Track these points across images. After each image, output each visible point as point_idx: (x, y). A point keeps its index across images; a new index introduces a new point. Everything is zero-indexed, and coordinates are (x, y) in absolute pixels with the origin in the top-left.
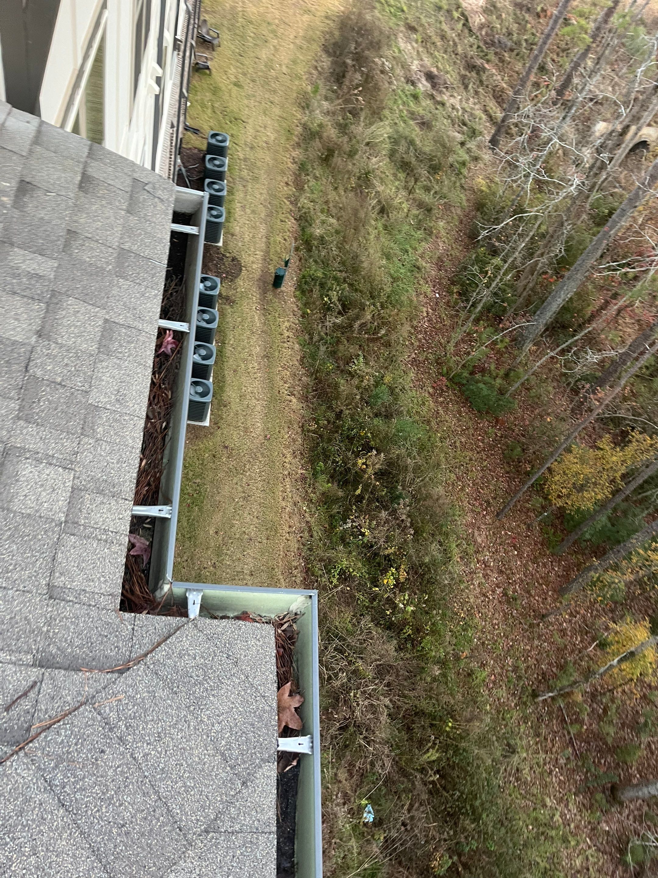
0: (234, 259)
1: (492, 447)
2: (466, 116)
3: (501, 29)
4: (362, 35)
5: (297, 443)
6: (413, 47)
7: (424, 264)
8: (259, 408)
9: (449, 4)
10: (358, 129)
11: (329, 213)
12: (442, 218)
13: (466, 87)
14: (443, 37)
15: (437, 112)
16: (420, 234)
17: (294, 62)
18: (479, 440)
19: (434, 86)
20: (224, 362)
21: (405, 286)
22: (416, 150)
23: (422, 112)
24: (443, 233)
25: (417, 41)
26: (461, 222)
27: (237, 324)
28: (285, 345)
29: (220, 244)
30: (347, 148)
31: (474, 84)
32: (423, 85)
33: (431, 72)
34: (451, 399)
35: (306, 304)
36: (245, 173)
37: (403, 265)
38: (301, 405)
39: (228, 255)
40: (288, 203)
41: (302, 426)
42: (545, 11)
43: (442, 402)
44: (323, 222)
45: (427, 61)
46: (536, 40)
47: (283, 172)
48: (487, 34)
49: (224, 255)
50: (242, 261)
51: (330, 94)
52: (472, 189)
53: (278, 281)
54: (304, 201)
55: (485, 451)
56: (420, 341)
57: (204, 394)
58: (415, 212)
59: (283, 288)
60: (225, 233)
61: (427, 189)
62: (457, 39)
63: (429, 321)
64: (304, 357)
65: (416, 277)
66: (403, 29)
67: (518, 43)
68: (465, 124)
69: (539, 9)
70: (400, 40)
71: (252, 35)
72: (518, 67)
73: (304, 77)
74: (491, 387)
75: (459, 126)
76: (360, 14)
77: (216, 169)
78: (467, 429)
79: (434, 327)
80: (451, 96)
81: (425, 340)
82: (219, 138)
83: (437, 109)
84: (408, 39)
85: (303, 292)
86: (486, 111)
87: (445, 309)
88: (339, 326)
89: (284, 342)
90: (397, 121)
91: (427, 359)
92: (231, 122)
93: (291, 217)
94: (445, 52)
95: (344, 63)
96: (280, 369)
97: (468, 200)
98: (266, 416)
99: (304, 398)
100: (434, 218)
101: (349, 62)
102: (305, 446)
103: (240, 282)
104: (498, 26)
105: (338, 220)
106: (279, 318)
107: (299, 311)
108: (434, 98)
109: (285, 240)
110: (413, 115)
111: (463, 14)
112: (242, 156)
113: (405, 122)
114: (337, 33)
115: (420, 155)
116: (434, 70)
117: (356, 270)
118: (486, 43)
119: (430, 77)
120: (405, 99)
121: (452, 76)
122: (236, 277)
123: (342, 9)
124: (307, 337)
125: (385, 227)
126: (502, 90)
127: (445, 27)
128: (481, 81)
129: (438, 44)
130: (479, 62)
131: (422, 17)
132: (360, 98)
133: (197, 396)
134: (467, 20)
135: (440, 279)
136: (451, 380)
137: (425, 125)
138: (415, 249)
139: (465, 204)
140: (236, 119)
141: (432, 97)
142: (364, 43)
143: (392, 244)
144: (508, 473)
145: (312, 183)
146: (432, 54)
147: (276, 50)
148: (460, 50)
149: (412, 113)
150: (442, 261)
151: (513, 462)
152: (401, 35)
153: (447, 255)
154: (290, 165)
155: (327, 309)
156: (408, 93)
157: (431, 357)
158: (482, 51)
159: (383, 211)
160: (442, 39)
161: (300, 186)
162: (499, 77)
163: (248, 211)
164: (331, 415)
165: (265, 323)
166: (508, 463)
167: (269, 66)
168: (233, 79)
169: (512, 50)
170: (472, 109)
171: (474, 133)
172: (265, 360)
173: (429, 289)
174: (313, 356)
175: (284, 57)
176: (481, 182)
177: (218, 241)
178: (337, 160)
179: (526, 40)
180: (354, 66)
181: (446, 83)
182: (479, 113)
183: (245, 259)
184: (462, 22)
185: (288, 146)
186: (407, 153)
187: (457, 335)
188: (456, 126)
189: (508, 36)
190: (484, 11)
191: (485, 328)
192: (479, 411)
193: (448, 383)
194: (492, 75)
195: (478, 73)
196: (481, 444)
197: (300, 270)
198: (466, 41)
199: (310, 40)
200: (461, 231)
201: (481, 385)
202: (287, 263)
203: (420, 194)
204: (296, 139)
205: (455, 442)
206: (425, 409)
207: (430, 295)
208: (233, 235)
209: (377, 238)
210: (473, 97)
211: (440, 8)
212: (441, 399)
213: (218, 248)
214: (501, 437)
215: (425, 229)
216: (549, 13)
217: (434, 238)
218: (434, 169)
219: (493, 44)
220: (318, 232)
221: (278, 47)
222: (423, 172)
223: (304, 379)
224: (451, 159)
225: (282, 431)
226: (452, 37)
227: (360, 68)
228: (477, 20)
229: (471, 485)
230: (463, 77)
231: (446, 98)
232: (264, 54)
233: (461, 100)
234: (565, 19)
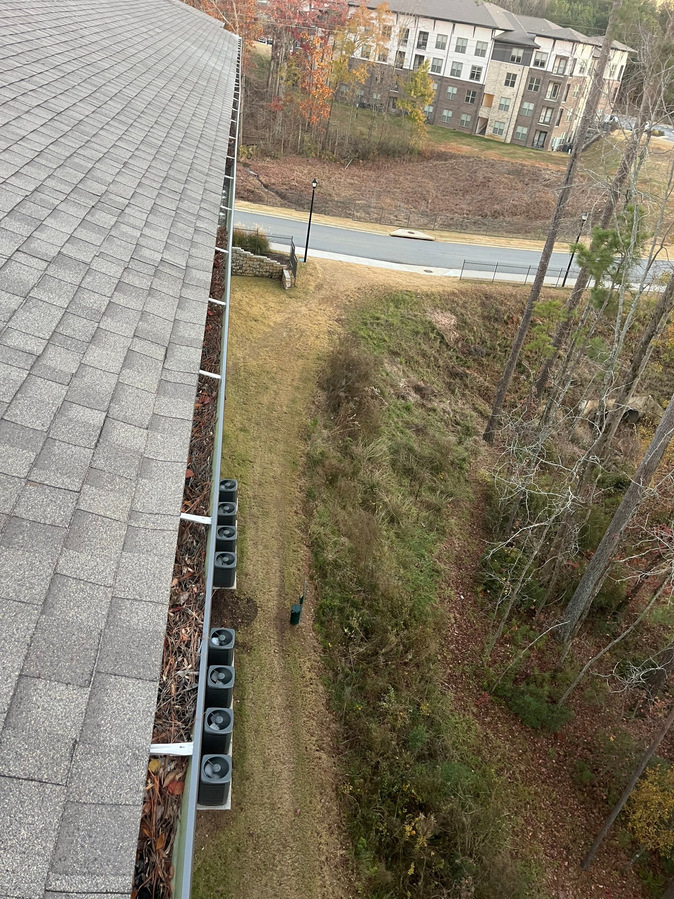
0: (249, 600)
1: (557, 771)
2: (458, 417)
3: (475, 340)
4: (351, 371)
5: (332, 813)
6: (399, 369)
7: (443, 566)
8: (285, 774)
9: (425, 328)
10: (358, 450)
11: (339, 533)
12: (452, 515)
13: (453, 392)
14: (424, 355)
15: (430, 417)
16: (433, 535)
17: (294, 401)
18: (540, 765)
19: (423, 397)
20: (243, 722)
21: (427, 594)
22: (416, 456)
23: (416, 421)
24: (456, 529)
25: (401, 363)
26: (472, 515)
27: (256, 674)
28: (309, 689)
29: (235, 587)
30: (349, 469)
31: (459, 388)
32: (413, 398)
33: (419, 386)
34: (499, 717)
35: (327, 637)
36: (255, 510)
37: (421, 571)
38: (333, 760)
39: (242, 597)
40: (298, 532)
41: (337, 788)
42: (512, 318)
43: (490, 723)
44: (335, 543)
45: (414, 377)
46: (508, 342)
47: (292, 503)
48: (462, 345)
49: (238, 598)
50: (257, 602)
51: (329, 423)
52: (476, 481)
53: (295, 618)
54: (314, 528)
55: (550, 778)
56: (452, 652)
57: (222, 774)
58: (424, 514)
59: (301, 624)
60: (239, 574)
61: (433, 490)
62: (437, 355)
63: (458, 627)
64: (330, 700)
65: (436, 582)
66: (386, 355)
67: (493, 348)
68: (458, 424)
69: (505, 318)
70: (386, 365)
71: (254, 385)
72: (498, 367)
73: (304, 413)
74: (538, 697)
75: (453, 426)
76: (347, 353)
77: (227, 514)
78: (524, 752)
79: (465, 634)
80: (440, 402)
81: (458, 650)
82: (228, 484)
83: (429, 415)
84: (393, 363)
85: (322, 623)
86: (475, 409)
87: (473, 611)
88: (364, 655)
89: (307, 686)
90: (394, 433)
91: (464, 672)
92: (239, 464)
93: (302, 546)
94: (428, 367)
95: (338, 396)
96: (305, 719)
97: (474, 492)
98: (294, 783)
99: (336, 751)
100: (445, 516)
101: (342, 394)
102: (342, 815)
103: (256, 625)
104: (472, 338)
105: (349, 538)
106: (299, 658)
107: (320, 646)
108: (424, 406)
109: (299, 570)
110: (407, 424)
111: (438, 334)
112: (250, 493)
113: (402, 432)
114: (329, 371)
115: (419, 459)
116: (421, 384)
117: (374, 587)
118: (463, 353)
119: (418, 389)
120: (398, 412)
121: (438, 385)
122: (252, 621)
123: (331, 349)
124: (331, 674)
125: (397, 535)
126: (487, 389)
127: (424, 347)
128: (466, 386)
129: (421, 361)
130: (460, 370)
131: (403, 343)
132: (356, 423)
133: (216, 776)
134: (443, 338)
135: (462, 579)
136: (495, 694)
137: (420, 431)
138: (431, 552)
139: (472, 496)
140: (243, 461)
141: (423, 405)
142: (353, 376)
143: (407, 552)
144: (582, 803)
145: (321, 508)
146: (416, 371)
147: (276, 394)
148: (441, 363)
149: (407, 423)
150: (461, 559)
151: (585, 787)
152: (386, 360)
153: (465, 551)
154: (297, 494)
155: (347, 641)
156: (400, 407)
157: (468, 669)
158: (461, 360)
159: (392, 520)
160: (424, 357)
161: (309, 513)
162: (481, 379)
163: (261, 548)
164: (367, 770)
165: (285, 667)
166: (580, 790)
167: (271, 407)
168: (239, 425)
169: (488, 355)
170: (462, 409)
171: (468, 431)
172: (289, 711)
173: (453, 592)
174: (339, 698)
175: (284, 398)
176: (484, 472)
177: (231, 584)
178: (342, 483)
179: (499, 344)
180: (346, 397)
181: (433, 392)
182: (469, 411)
183: (260, 598)
184: (439, 340)
185: (294, 476)
186: (408, 459)
187: (493, 638)
188: (450, 426)
189: (483, 343)
190: (457, 328)
191: (519, 627)
192: (533, 728)
193: (491, 698)
194: (475, 378)
195: (461, 379)
196: (544, 770)
197: (317, 599)
198: (445, 355)
199: (305, 380)
200: (474, 524)
201: (528, 698)
202: (301, 600)
203: (426, 496)
204: (302, 469)
205: (514, 773)
206: (472, 734)
207: (454, 597)
208: (246, 575)
209: (391, 548)
210: (461, 399)
211: (417, 333)
212: (488, 719)
213: (232, 592)
214: (565, 756)
215: (437, 530)
216: (515, 319)
217: (448, 536)
218: (436, 469)
219: (470, 353)
220: (331, 557)
221: (278, 391)
222: (427, 475)
223: (333, 726)
224: (451, 457)
225: (314, 801)
226: (432, 354)
227: (352, 398)
228: (452, 336)
229: (543, 828)
230: (449, 384)
231: (436, 404)
232: (265, 399)
233: (450, 404)
234: (532, 322)
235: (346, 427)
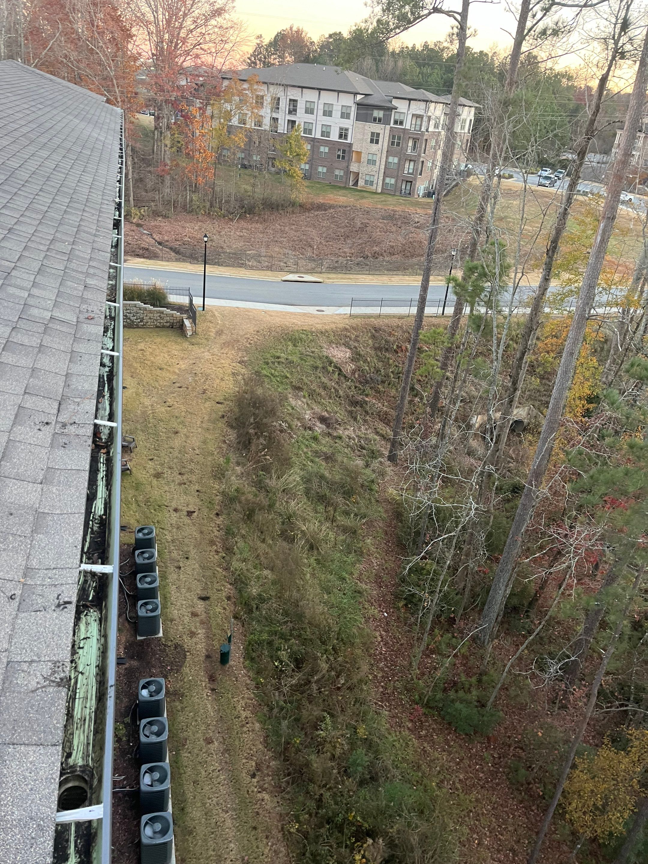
0: (176, 646)
1: (494, 774)
2: (362, 442)
3: (370, 370)
4: (258, 408)
5: (281, 855)
6: (303, 402)
7: (364, 586)
8: (229, 823)
9: (323, 363)
10: (272, 483)
11: (261, 566)
12: (368, 535)
13: (355, 419)
14: (325, 388)
15: (337, 445)
16: (351, 558)
17: (205, 442)
18: (477, 770)
19: (328, 426)
20: (181, 774)
21: (352, 616)
22: (328, 483)
23: (325, 449)
24: (372, 549)
25: (304, 397)
26: (386, 533)
27: (190, 721)
28: (245, 729)
29: (161, 634)
30: (266, 502)
31: (361, 415)
32: (319, 428)
33: (323, 416)
34: (433, 729)
35: (258, 673)
36: (175, 554)
37: (344, 594)
38: (275, 800)
39: (170, 644)
40: (220, 570)
41: (282, 828)
42: (401, 347)
43: (426, 736)
44: (258, 577)
45: (317, 409)
46: (400, 369)
47: (212, 543)
48: (359, 375)
49: (165, 645)
50: (185, 646)
51: (241, 460)
52: (387, 501)
53: (224, 658)
54: (236, 564)
55: (488, 782)
56: (382, 670)
57: (164, 832)
58: (341, 537)
59: (231, 663)
60: (164, 621)
61: (347, 513)
62: (337, 387)
63: (385, 645)
64: (268, 736)
65: (360, 603)
66: (290, 390)
67: (387, 376)
68: (363, 448)
69: (395, 347)
70: (291, 399)
71: (164, 430)
72: (393, 392)
73: (216, 453)
74: (468, 703)
75: (359, 451)
76: (252, 392)
77: (147, 561)
78: (461, 760)
79: (392, 650)
80: (345, 429)
81: (388, 667)
82: (146, 531)
83: (336, 443)
84: (297, 397)
85: (252, 659)
86: (377, 433)
87: (397, 626)
88: (296, 685)
89: (243, 726)
90: (305, 462)
91: (395, 688)
92: (155, 510)
93: (226, 584)
94: (330, 398)
95: (247, 433)
96: (244, 761)
97: (386, 511)
98: (239, 830)
99: (278, 790)
100: (361, 538)
101: (252, 431)
102: (291, 855)
103: (186, 670)
104: (367, 368)
105: (272, 570)
106: (233, 698)
107: (252, 683)
108: (331, 435)
109: (225, 609)
110: (317, 453)
111: (336, 367)
112: (169, 538)
113: (312, 461)
114: (236, 410)
115: (331, 484)
116: (325, 414)
117: (300, 617)
118: (361, 383)
119: (323, 420)
120: (307, 443)
121: (341, 414)
122: (181, 666)
123: (237, 389)
124: (266, 709)
125: (318, 561)
126: (386, 413)
127: (324, 380)
128: (367, 412)
129: (323, 393)
130: (360, 398)
131: (304, 378)
132: (268, 457)
133: (158, 835)
134: (340, 370)
135: (383, 596)
136: (427, 706)
137: (328, 458)
138: (351, 574)
139: (384, 515)
140: (159, 506)
141: (329, 434)
142: (260, 412)
143: (329, 577)
144: (521, 802)
145: (241, 544)
146: (319, 403)
147: (187, 437)
148: (341, 393)
149: (316, 452)
150: (380, 577)
151: (522, 786)
152: (290, 396)
153: (383, 569)
154: (216, 533)
155: (279, 673)
156: (307, 437)
157: (398, 685)
158: (360, 389)
159: (312, 548)
160: (325, 389)
161: (229, 550)
162: (380, 404)
163: (184, 591)
164: (311, 804)
165: (219, 709)
166: (518, 789)
167: (183, 451)
168: (152, 471)
169: (383, 382)
170: (365, 434)
171: (374, 454)
172: (227, 755)
173: (376, 611)
174: (277, 733)
175: (195, 441)
176: (392, 491)
177: (156, 632)
178: (259, 517)
179: (392, 372)
180: (256, 433)
181: (338, 421)
182: (372, 435)
183: (188, 642)
184: (337, 373)
185: (211, 516)
186: (320, 487)
187: (418, 650)
188: (356, 451)
189: (377, 372)
190: (352, 360)
191: (442, 636)
192: (466, 734)
193: (424, 710)
194: (374, 404)
195: (361, 406)
196: (481, 775)
197: (245, 636)
198: (345, 386)
199: (214, 422)
200: (389, 542)
201: (458, 705)
202: (229, 639)
203: (341, 520)
204: (218, 508)
205: (454, 783)
206: (410, 750)
207: (379, 616)
208: (172, 620)
209: (313, 575)
210: (364, 425)
211: (316, 368)
212: (423, 733)
213: (159, 639)
214: (500, 758)
215: (355, 551)
216: (404, 348)
217: (366, 556)
218: (348, 494)
219: (367, 382)
220: (254, 591)
221: (188, 434)
222: (340, 499)
223: (273, 763)
224: (360, 480)
225: (261, 845)
226: (332, 386)
227: (262, 433)
228: (349, 368)
229: (488, 833)
230: (351, 412)
231: (341, 432)
232: (177, 442)
233: (354, 431)
234: (418, 348)
235: (258, 462)
